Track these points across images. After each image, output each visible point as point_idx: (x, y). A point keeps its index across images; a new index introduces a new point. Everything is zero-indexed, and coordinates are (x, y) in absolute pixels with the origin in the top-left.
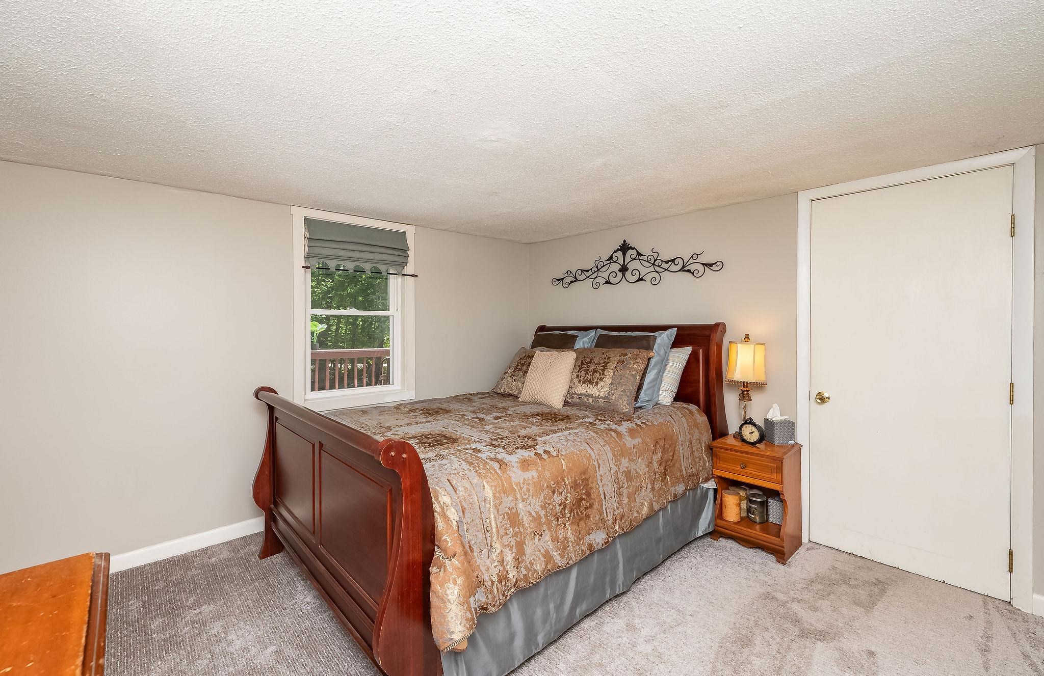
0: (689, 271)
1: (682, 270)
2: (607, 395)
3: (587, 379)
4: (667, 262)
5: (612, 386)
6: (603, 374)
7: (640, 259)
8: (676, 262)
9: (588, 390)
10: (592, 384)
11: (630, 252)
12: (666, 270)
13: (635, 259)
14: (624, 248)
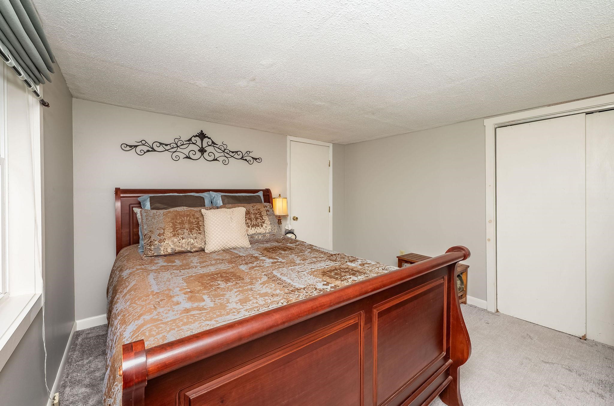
0: (246, 160)
1: (242, 158)
2: (271, 231)
3: (253, 224)
4: (233, 152)
5: (272, 225)
6: (263, 219)
7: (214, 146)
8: (239, 153)
9: (257, 231)
10: (259, 226)
11: (206, 140)
12: (232, 156)
13: (210, 145)
14: (202, 136)
